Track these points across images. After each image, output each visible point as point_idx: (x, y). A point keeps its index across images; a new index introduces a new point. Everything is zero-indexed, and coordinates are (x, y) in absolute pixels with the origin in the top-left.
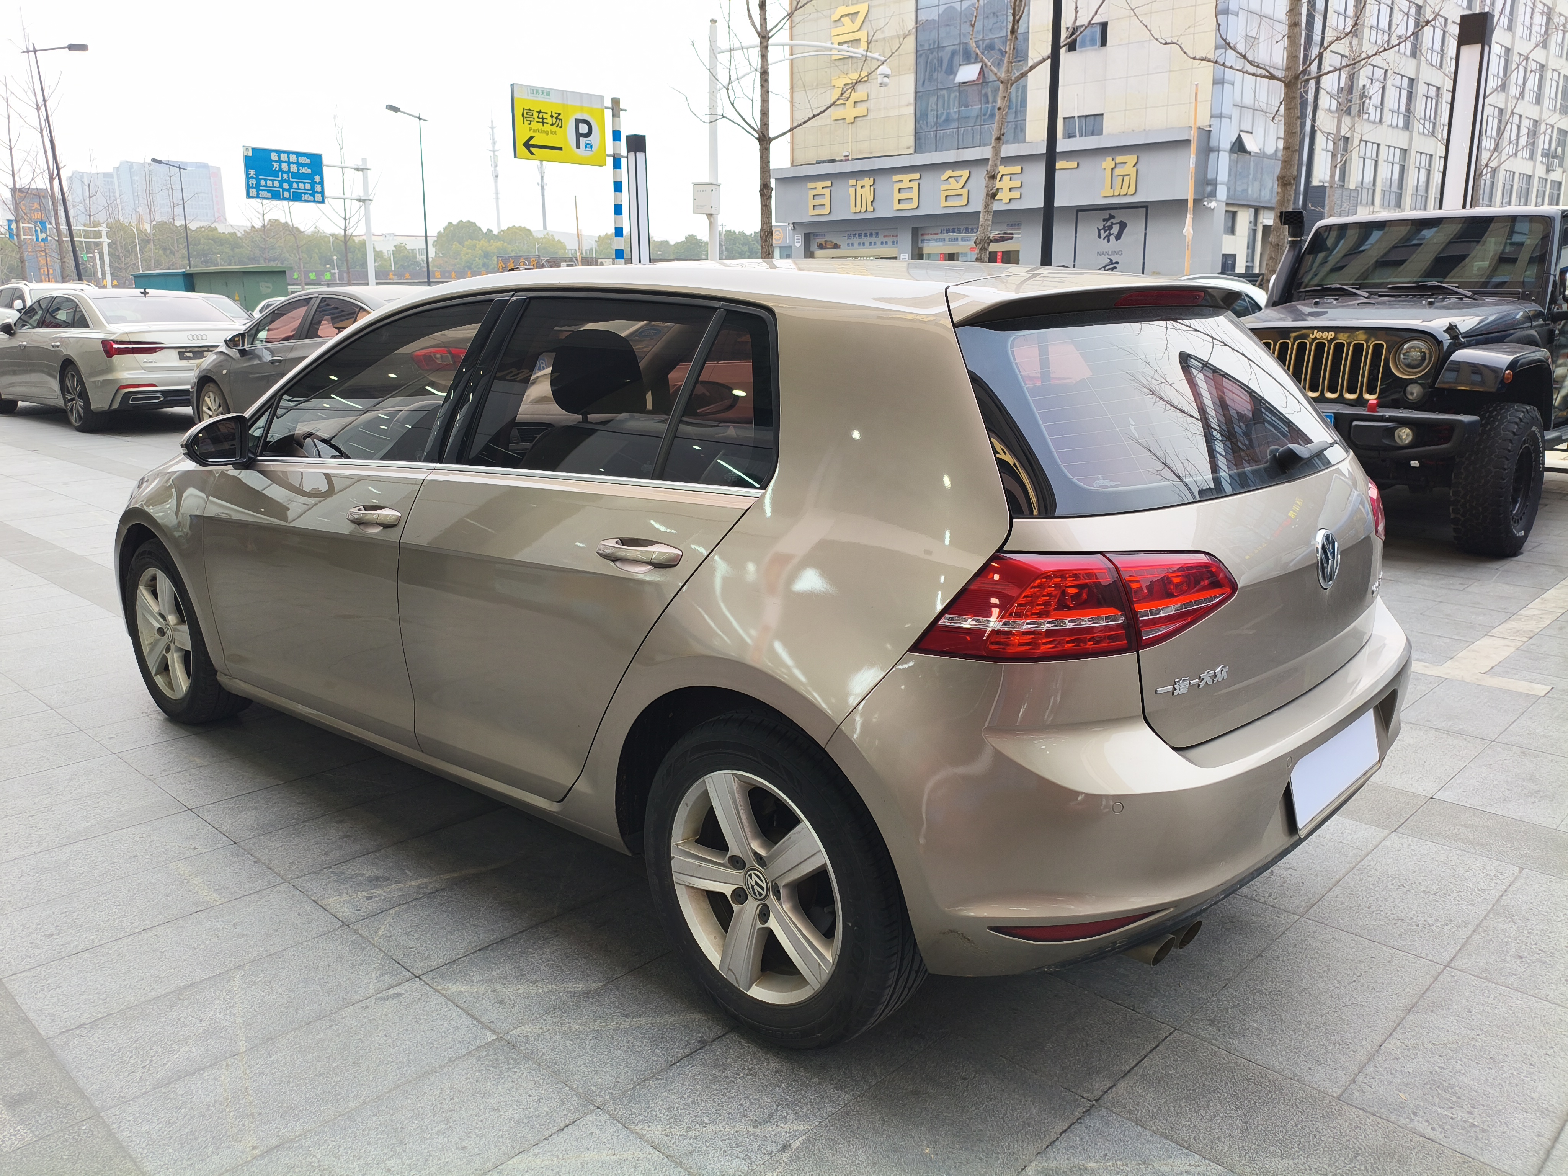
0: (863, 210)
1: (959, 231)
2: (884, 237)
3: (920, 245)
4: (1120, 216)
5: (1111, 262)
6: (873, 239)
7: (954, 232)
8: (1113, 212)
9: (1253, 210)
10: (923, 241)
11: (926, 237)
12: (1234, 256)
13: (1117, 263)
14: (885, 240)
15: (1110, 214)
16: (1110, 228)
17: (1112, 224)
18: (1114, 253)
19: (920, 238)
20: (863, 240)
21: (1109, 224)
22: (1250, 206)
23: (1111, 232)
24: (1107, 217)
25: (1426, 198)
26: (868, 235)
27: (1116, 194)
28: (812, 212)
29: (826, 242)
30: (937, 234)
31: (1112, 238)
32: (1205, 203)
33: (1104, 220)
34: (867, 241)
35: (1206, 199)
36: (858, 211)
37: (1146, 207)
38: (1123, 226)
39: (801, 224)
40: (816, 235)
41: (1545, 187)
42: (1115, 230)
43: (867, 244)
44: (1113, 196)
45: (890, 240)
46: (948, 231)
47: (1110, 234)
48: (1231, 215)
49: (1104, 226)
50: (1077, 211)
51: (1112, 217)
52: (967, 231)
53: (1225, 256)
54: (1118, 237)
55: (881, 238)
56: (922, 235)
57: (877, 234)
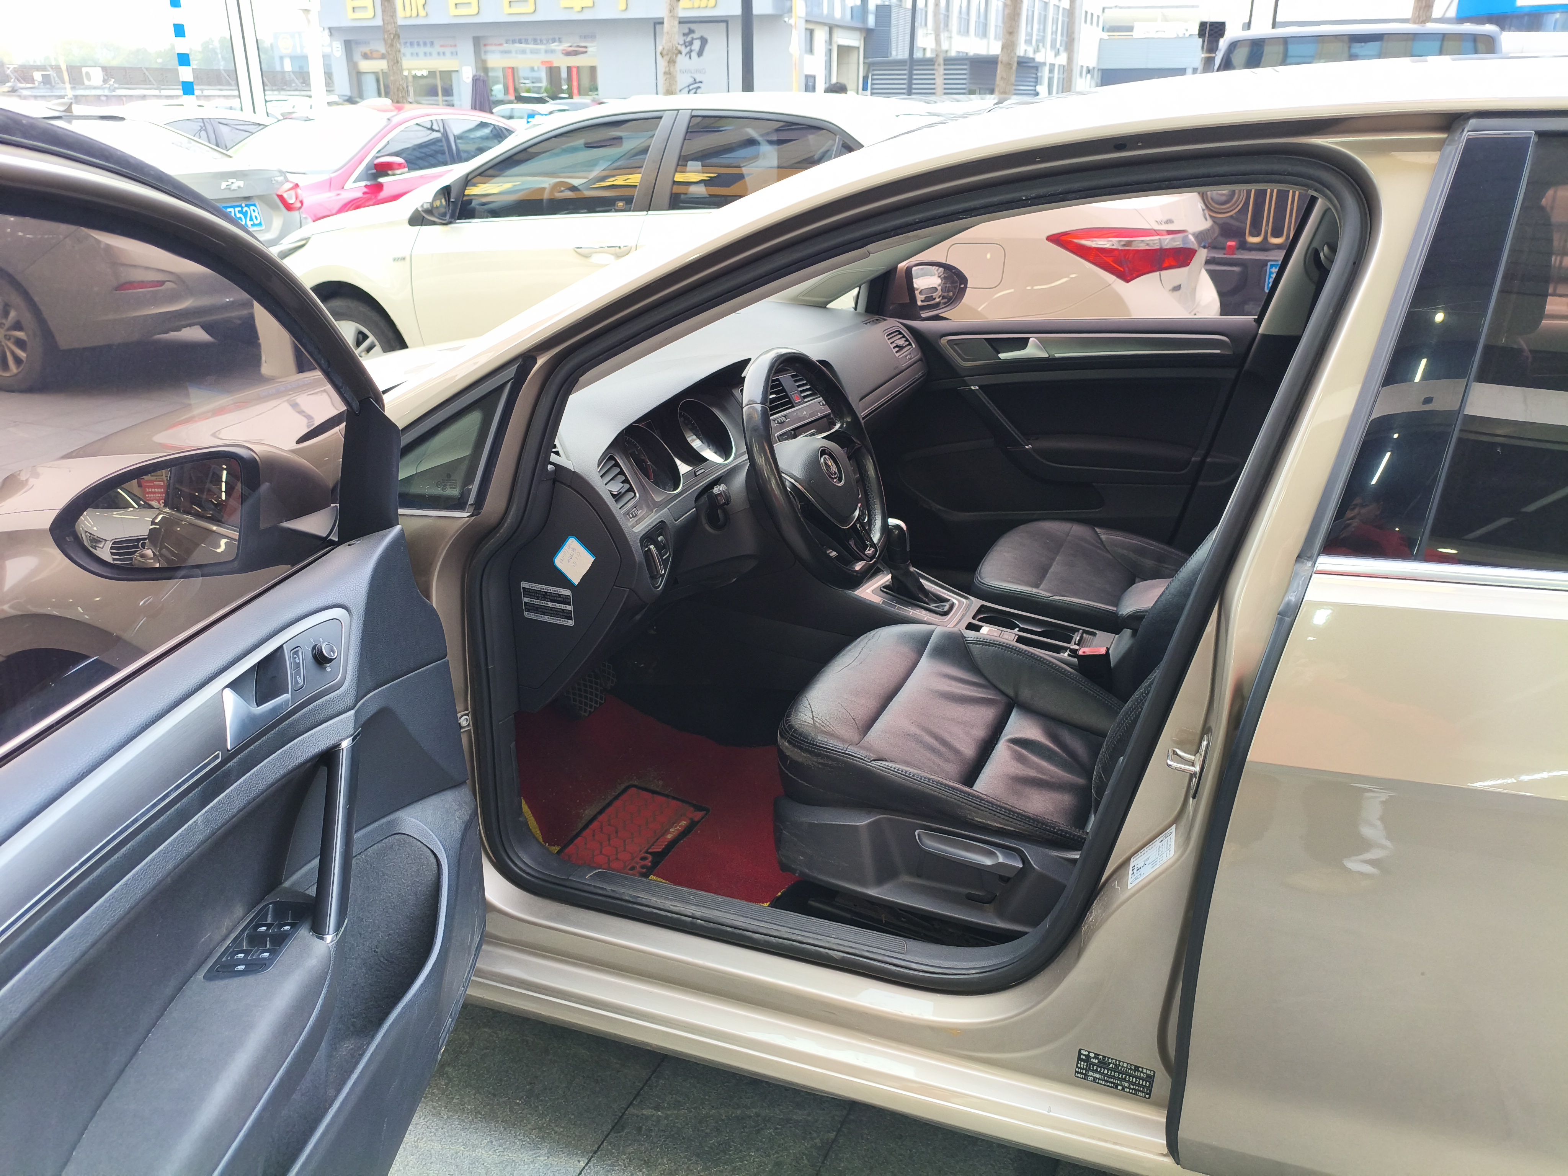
0: (414, 14)
1: (527, 42)
2: (442, 46)
3: (483, 57)
4: (700, 31)
5: (695, 82)
6: (428, 49)
7: (521, 43)
8: (693, 26)
9: (827, 28)
10: (486, 52)
11: (489, 48)
12: (814, 77)
13: (701, 82)
14: (441, 50)
15: (690, 29)
16: (691, 43)
17: (693, 39)
18: (697, 71)
19: (483, 49)
20: (416, 49)
21: (689, 39)
22: (824, 24)
23: (693, 48)
24: (687, 31)
25: (968, 20)
26: (421, 43)
27: (696, 5)
28: (351, 15)
29: (372, 52)
30: (501, 45)
31: (694, 55)
32: (786, 19)
33: (684, 35)
34: (421, 50)
35: (786, 15)
36: (408, 14)
37: (726, 22)
38: (704, 41)
39: (340, 29)
40: (357, 43)
41: (1058, 14)
42: (697, 45)
43: (421, 54)
44: (693, 8)
45: (448, 51)
46: (514, 42)
47: (691, 51)
48: (808, 32)
49: (684, 41)
50: (655, 24)
51: (691, 31)
52: (535, 41)
53: (807, 77)
54: (700, 54)
55: (437, 48)
56: (485, 45)
57: (432, 43)
